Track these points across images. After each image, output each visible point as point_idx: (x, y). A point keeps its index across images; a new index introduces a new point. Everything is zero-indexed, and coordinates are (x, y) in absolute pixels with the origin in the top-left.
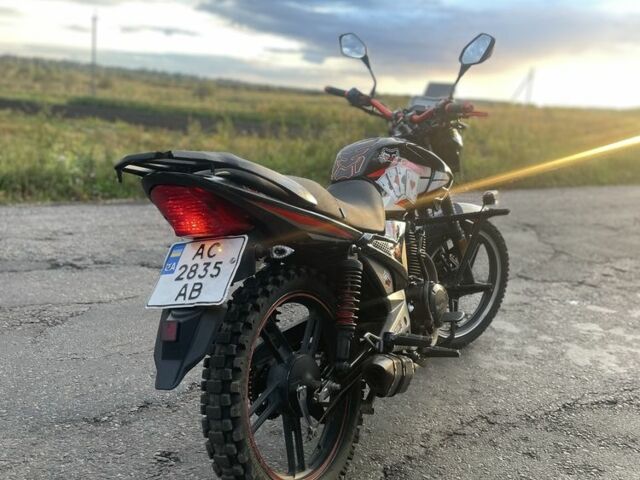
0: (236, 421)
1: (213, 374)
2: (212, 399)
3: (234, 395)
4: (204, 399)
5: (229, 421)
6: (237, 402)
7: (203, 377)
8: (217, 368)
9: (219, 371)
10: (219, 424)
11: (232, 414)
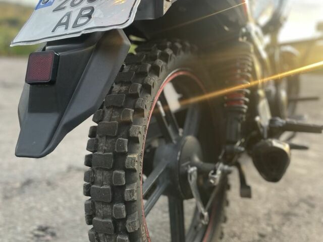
0: (130, 205)
1: (102, 144)
2: (99, 177)
3: (130, 172)
4: (89, 177)
5: (123, 206)
6: (133, 182)
7: (88, 148)
8: (107, 137)
9: (110, 141)
10: (107, 209)
11: (127, 197)
